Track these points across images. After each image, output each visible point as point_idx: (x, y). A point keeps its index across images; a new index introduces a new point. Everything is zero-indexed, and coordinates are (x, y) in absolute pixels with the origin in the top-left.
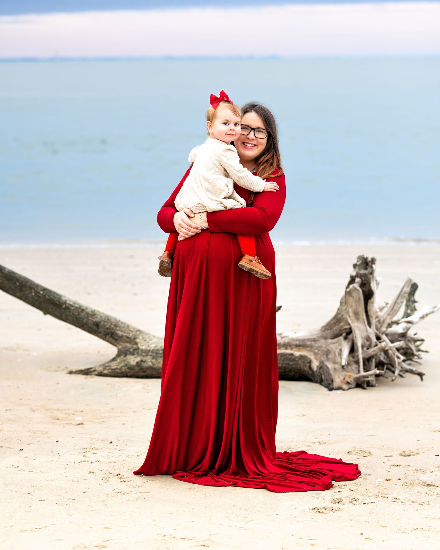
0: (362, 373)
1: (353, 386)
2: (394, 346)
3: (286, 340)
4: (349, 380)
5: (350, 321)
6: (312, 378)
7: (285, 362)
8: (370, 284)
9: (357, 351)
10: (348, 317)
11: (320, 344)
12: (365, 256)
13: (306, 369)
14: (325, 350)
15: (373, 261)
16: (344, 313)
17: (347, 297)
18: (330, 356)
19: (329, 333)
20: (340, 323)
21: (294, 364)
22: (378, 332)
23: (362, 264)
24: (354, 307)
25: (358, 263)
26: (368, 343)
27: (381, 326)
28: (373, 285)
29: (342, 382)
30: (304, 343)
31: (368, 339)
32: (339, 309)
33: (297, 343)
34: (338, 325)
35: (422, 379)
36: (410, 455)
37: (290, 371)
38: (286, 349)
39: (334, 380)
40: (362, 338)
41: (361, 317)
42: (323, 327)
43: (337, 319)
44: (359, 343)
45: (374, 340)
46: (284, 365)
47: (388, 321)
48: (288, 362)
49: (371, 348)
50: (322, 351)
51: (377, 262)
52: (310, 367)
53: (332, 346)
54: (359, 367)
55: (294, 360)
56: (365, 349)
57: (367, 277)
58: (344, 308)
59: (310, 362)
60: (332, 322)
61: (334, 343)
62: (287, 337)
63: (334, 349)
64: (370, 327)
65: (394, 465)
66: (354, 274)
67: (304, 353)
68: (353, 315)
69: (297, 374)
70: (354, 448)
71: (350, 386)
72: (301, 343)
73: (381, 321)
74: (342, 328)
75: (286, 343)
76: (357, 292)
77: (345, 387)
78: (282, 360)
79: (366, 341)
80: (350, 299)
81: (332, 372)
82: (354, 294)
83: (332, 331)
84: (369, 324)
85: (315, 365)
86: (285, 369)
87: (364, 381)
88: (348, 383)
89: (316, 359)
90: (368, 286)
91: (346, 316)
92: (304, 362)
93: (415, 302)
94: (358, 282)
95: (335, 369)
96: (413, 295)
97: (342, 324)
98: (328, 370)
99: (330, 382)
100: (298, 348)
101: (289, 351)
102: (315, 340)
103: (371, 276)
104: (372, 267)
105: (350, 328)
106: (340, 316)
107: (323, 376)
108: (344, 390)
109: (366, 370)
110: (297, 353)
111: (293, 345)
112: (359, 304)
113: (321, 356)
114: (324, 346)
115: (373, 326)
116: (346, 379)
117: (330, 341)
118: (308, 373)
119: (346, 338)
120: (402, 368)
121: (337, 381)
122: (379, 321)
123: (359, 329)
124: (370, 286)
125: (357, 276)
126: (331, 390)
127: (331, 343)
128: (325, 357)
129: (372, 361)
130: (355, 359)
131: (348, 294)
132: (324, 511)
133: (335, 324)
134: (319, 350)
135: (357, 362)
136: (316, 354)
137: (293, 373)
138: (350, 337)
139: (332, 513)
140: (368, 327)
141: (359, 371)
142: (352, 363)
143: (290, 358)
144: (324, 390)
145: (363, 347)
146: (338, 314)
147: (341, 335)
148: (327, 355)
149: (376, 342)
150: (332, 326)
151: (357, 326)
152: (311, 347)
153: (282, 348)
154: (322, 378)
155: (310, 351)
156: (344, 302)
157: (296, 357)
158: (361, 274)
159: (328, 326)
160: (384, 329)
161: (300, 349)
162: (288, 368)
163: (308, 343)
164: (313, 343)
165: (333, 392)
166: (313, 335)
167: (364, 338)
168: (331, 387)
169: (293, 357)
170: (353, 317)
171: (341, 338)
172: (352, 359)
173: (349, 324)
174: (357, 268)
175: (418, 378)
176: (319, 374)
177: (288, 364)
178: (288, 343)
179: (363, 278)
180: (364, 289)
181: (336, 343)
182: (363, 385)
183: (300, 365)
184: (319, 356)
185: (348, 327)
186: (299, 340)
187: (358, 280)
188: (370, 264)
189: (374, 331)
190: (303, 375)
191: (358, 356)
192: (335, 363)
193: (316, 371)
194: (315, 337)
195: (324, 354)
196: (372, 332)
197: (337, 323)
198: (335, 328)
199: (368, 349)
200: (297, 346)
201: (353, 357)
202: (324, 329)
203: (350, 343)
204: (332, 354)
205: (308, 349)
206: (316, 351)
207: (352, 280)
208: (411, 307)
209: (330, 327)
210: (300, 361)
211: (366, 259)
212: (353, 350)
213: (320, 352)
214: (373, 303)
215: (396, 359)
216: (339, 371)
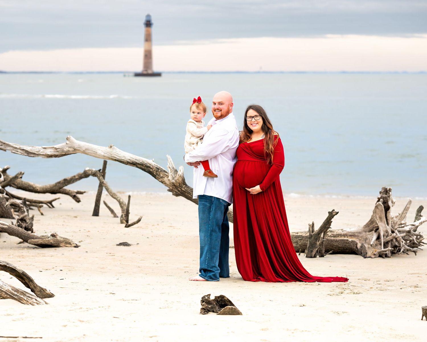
0: (383, 249)
1: (377, 256)
2: (400, 236)
3: (345, 233)
4: (375, 253)
5: (377, 222)
6: (357, 253)
7: (344, 244)
8: (388, 202)
9: (381, 239)
10: (377, 220)
11: (363, 235)
12: (386, 188)
13: (355, 248)
14: (365, 238)
15: (390, 190)
16: (375, 218)
17: (376, 209)
18: (367, 241)
19: (367, 229)
20: (373, 223)
21: (349, 245)
22: (392, 228)
23: (384, 191)
24: (379, 214)
25: (382, 191)
26: (386, 234)
27: (395, 225)
28: (390, 203)
29: (371, 254)
30: (354, 234)
31: (387, 232)
32: (372, 216)
33: (351, 234)
34: (372, 225)
35: (416, 255)
36: (389, 281)
37: (347, 249)
38: (345, 237)
39: (367, 253)
40: (383, 231)
41: (383, 219)
42: (364, 226)
43: (372, 221)
44: (382, 234)
45: (390, 232)
46: (344, 246)
47: (399, 223)
48: (345, 244)
49: (389, 236)
50: (364, 238)
51: (392, 191)
52: (356, 247)
53: (368, 236)
54: (381, 247)
55: (348, 243)
56: (385, 237)
57: (387, 199)
58: (375, 215)
59: (357, 244)
60: (369, 223)
61: (370, 234)
62: (345, 231)
63: (370, 237)
64: (388, 225)
65: (378, 284)
66: (380, 197)
67: (354, 239)
68: (379, 219)
69: (350, 251)
70: (363, 278)
71: (376, 256)
72: (353, 234)
73: (395, 223)
74: (374, 227)
75: (345, 234)
76: (381, 206)
77: (373, 256)
78: (342, 243)
79: (385, 233)
80: (377, 210)
81: (367, 249)
82: (379, 207)
83: (369, 228)
84: (388, 224)
85: (359, 245)
86: (344, 248)
87: (383, 253)
88: (375, 255)
89: (360, 242)
90: (387, 203)
91: (376, 219)
92: (353, 244)
93: (421, 216)
94: (381, 201)
95: (369, 247)
96: (420, 212)
97: (374, 224)
98: (365, 248)
99: (365, 254)
100: (351, 237)
101: (346, 238)
102: (360, 233)
103: (389, 198)
104: (389, 193)
105: (378, 227)
106: (373, 219)
107: (362, 251)
108: (372, 258)
109: (384, 248)
110: (350, 240)
111: (349, 235)
112: (382, 213)
113: (363, 241)
114: (365, 236)
115: (390, 225)
116: (373, 252)
117: (368, 233)
118: (355, 250)
119: (376, 231)
120: (405, 248)
121: (369, 254)
122: (394, 223)
123: (382, 227)
124: (388, 204)
125: (381, 198)
126: (365, 258)
127: (368, 235)
128: (364, 241)
129: (389, 244)
130: (380, 243)
131: (376, 207)
132: (333, 295)
133: (371, 224)
134: (362, 238)
135: (381, 244)
136: (360, 240)
137: (348, 250)
138: (378, 231)
139: (336, 296)
140: (387, 225)
141: (381, 249)
142: (378, 244)
143: (347, 242)
144: (362, 258)
145: (384, 236)
146: (372, 218)
147: (373, 230)
148: (366, 240)
149: (391, 234)
150: (369, 225)
151: (381, 225)
152: (358, 236)
153: (342, 237)
154: (361, 252)
155: (357, 238)
156: (375, 212)
157: (350, 241)
158: (383, 197)
159: (367, 225)
160: (396, 227)
161: (352, 237)
162: (345, 248)
163: (357, 234)
164: (359, 234)
165: (366, 258)
166: (359, 230)
167: (385, 231)
168: (366, 256)
169: (348, 241)
170: (379, 220)
171: (373, 231)
172: (378, 242)
173: (377, 224)
174: (382, 193)
175: (414, 253)
176: (360, 250)
177: (346, 245)
178: (346, 234)
179: (385, 199)
180: (385, 205)
181: (371, 234)
182: (382, 256)
183: (352, 246)
184: (362, 241)
185: (377, 226)
186: (352, 233)
187: (381, 200)
188: (388, 192)
189: (390, 228)
190: (353, 251)
191: (381, 241)
192: (369, 244)
193: (359, 249)
194: (360, 231)
195: (364, 240)
196: (389, 228)
197: (372, 224)
198: (371, 226)
199: (386, 237)
200: (350, 236)
201: (379, 242)
202: (365, 226)
203: (378, 234)
204: (368, 240)
205: (356, 237)
206: (360, 238)
207: (379, 201)
208: (418, 218)
209: (368, 225)
210: (351, 244)
211: (386, 189)
212: (378, 238)
213: (362, 239)
214: (389, 212)
215: (401, 243)
216: (371, 249)
